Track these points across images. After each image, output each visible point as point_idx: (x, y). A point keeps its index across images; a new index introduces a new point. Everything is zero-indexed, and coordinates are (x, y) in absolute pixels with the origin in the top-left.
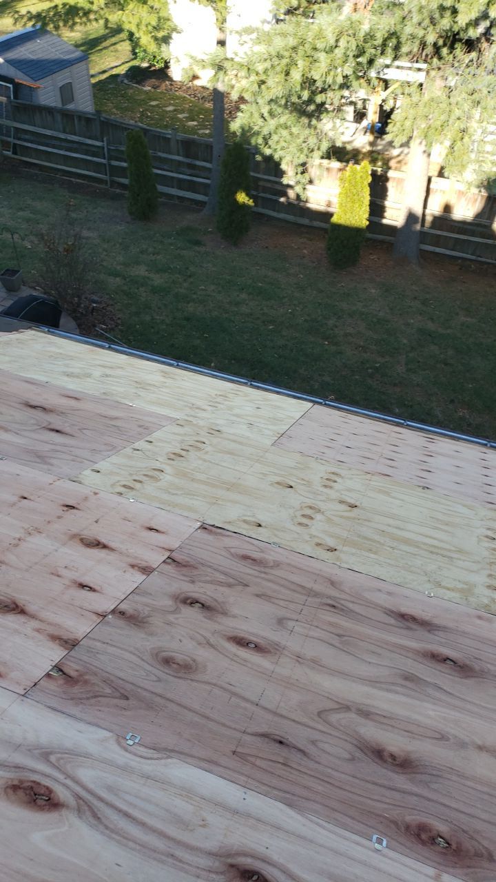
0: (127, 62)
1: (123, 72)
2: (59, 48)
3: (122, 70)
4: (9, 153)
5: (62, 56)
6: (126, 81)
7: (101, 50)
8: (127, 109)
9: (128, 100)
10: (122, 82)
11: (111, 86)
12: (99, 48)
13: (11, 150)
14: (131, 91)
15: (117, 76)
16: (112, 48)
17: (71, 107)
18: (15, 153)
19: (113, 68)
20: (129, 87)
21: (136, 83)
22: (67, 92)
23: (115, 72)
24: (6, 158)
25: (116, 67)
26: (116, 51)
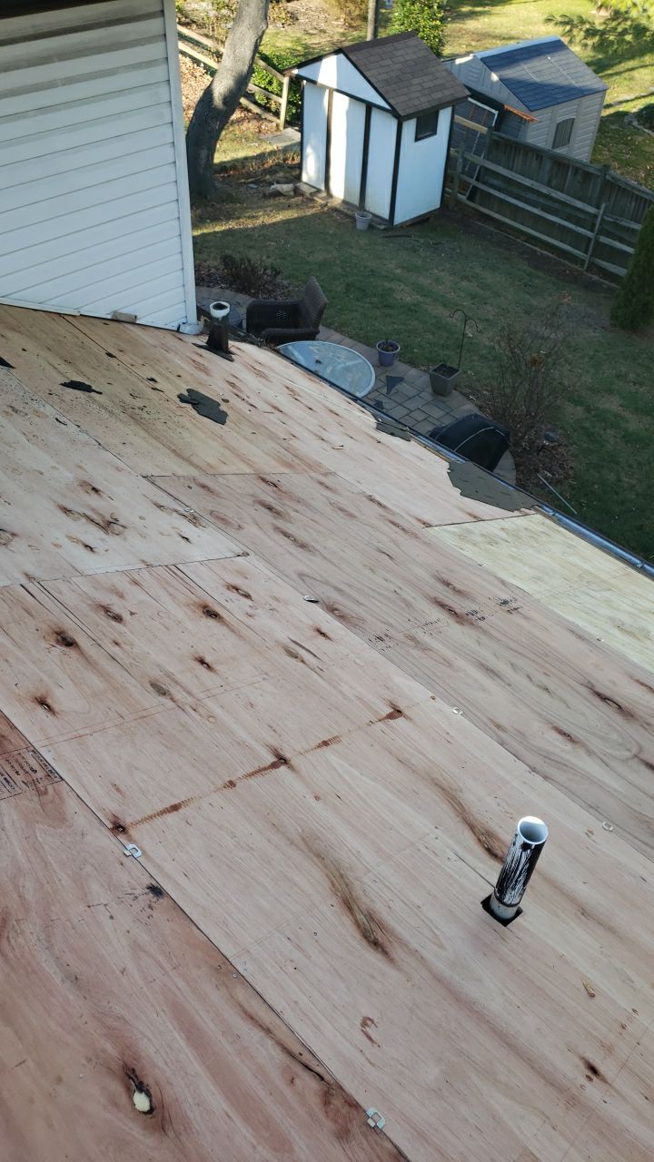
0: (644, 97)
1: (635, 110)
2: (573, 71)
3: (634, 107)
4: (463, 198)
5: (573, 82)
6: (635, 123)
7: (612, 75)
8: (628, 164)
9: (632, 150)
10: (630, 123)
11: (613, 127)
12: (610, 72)
13: (467, 194)
14: (640, 139)
15: (625, 114)
16: (626, 75)
17: (561, 151)
18: (471, 198)
19: (621, 102)
20: (637, 132)
21: (649, 128)
22: (564, 132)
23: (622, 108)
24: (459, 202)
25: (627, 101)
26: (632, 79)
